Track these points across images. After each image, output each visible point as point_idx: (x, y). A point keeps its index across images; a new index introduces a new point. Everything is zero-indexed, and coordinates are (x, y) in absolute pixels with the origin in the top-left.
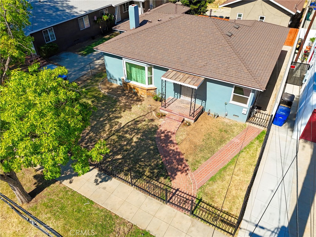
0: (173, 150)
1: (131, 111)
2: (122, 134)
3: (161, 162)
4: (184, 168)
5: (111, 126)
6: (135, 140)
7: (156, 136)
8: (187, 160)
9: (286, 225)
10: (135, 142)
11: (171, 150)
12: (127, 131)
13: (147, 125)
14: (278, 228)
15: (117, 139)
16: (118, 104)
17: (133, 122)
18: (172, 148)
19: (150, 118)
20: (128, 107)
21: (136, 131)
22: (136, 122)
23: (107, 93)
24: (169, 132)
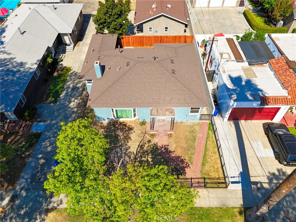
0: (175, 157)
1: (132, 140)
2: (140, 159)
3: (173, 167)
4: (186, 164)
5: (130, 157)
6: (150, 160)
7: (159, 151)
8: (185, 159)
9: (242, 171)
10: (152, 161)
11: (173, 157)
12: (141, 156)
13: (149, 146)
14: (239, 174)
15: (140, 164)
16: (119, 138)
17: (139, 147)
18: (173, 155)
19: (147, 141)
20: (127, 138)
21: (146, 153)
22: (141, 147)
23: (105, 132)
24: (165, 146)
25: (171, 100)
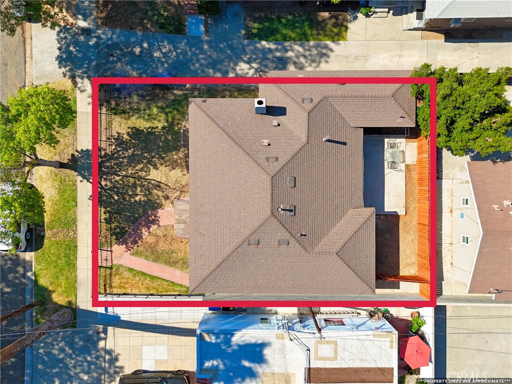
0: (142, 233)
1: (170, 171)
2: (138, 184)
3: (127, 229)
4: (131, 247)
5: (142, 170)
6: (137, 198)
7: (150, 212)
8: (138, 246)
9: (122, 319)
10: (135, 200)
11: (141, 231)
12: (144, 186)
13: (159, 197)
14: (117, 314)
15: (131, 184)
16: (174, 153)
17: (157, 183)
18: (143, 231)
19: (168, 195)
20: (174, 165)
21: (147, 193)
22: (158, 186)
23: (184, 130)
24: (158, 220)
25: (201, 233)
